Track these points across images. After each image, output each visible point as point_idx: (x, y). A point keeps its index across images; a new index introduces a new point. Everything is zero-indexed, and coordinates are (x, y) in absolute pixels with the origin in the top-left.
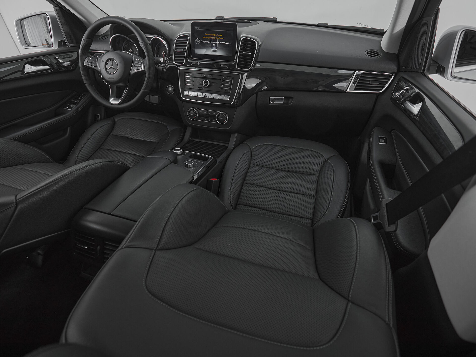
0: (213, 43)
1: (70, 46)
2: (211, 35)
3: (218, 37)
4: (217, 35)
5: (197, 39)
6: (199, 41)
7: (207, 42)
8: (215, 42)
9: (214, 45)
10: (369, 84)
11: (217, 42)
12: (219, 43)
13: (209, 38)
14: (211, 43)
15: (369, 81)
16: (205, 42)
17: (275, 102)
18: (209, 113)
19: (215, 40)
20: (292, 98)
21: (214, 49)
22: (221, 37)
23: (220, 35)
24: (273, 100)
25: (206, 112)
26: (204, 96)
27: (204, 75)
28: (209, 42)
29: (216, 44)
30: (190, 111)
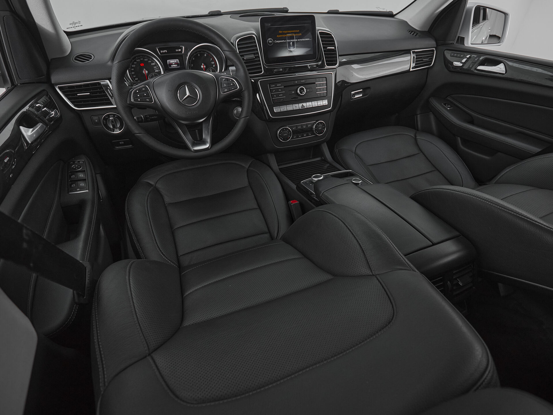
0: (290, 42)
1: (21, 84)
2: (286, 32)
3: (295, 33)
4: (294, 31)
5: (269, 39)
6: (272, 41)
7: (282, 41)
8: (292, 40)
9: (291, 44)
10: (422, 60)
11: (295, 40)
12: (297, 40)
13: (284, 36)
14: (288, 42)
15: (421, 58)
16: (280, 41)
17: (356, 97)
18: (304, 127)
19: (292, 38)
20: (369, 88)
21: (292, 49)
22: (298, 33)
23: (297, 31)
24: (354, 94)
25: (300, 127)
26: (302, 108)
27: (296, 82)
28: (284, 41)
29: (293, 43)
30: (282, 131)
